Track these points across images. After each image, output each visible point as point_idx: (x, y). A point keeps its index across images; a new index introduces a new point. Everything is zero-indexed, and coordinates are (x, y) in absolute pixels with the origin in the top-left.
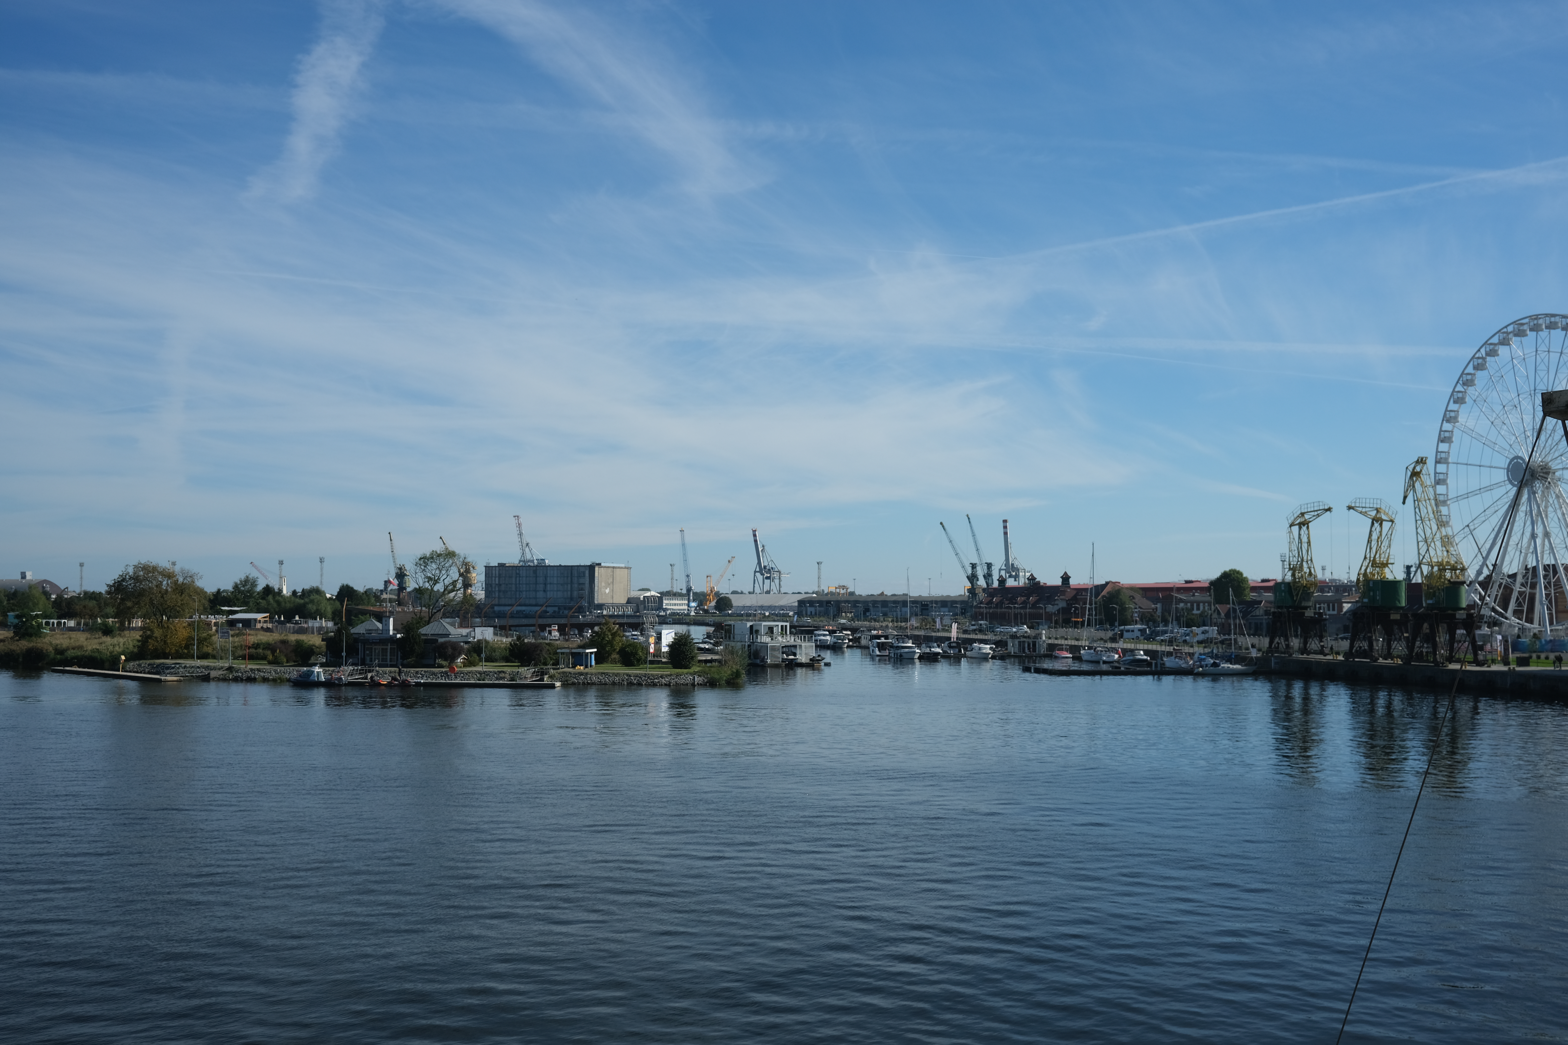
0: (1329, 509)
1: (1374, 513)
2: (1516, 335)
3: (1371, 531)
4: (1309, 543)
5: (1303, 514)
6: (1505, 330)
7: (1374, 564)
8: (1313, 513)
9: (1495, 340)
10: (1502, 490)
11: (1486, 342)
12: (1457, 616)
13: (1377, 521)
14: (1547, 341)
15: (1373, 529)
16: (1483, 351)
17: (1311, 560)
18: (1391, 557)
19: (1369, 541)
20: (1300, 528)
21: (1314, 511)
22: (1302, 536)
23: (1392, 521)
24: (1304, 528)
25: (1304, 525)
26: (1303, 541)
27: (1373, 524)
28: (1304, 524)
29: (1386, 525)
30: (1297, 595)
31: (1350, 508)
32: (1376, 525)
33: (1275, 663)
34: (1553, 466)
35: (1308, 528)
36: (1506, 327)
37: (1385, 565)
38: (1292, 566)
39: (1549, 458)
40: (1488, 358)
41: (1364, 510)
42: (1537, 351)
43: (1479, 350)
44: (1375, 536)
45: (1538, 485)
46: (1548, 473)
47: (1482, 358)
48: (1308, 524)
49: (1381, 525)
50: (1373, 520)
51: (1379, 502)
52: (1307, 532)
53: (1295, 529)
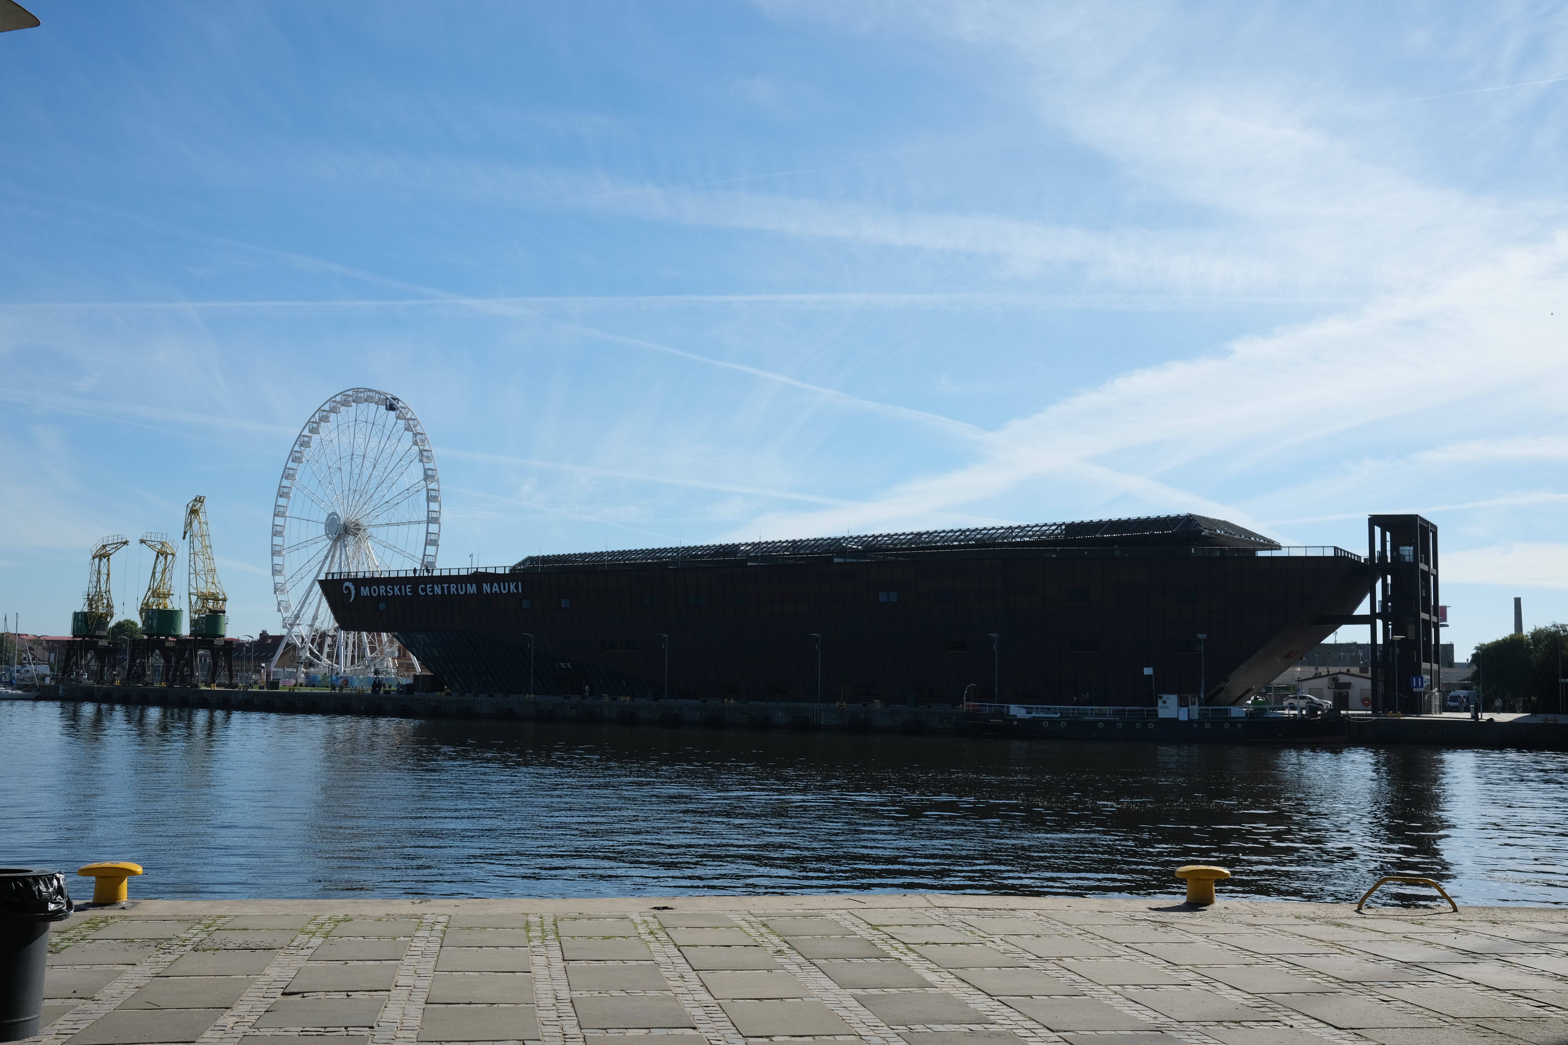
0: (126, 543)
1: (159, 547)
2: (343, 405)
3: (156, 563)
4: (108, 575)
5: (104, 546)
6: (334, 399)
7: (156, 594)
8: (112, 546)
9: (326, 407)
10: (324, 543)
11: (320, 408)
12: (215, 643)
13: (162, 555)
14: (365, 412)
15: (158, 562)
16: (317, 416)
17: (109, 591)
18: (172, 588)
19: (154, 573)
20: (100, 560)
21: (114, 544)
22: (101, 568)
23: (173, 555)
24: (105, 560)
25: (105, 557)
26: (102, 572)
27: (158, 557)
28: (107, 556)
29: (170, 557)
30: (92, 624)
31: (142, 542)
32: (161, 558)
33: (63, 690)
34: (364, 522)
35: (108, 560)
36: (335, 397)
37: (166, 596)
38: (90, 597)
39: (358, 517)
40: (322, 424)
41: (153, 543)
42: (356, 420)
43: (314, 415)
44: (159, 569)
45: (350, 538)
46: (359, 530)
47: (316, 422)
48: (109, 556)
49: (166, 558)
50: (158, 553)
51: (165, 536)
52: (106, 564)
53: (97, 560)
